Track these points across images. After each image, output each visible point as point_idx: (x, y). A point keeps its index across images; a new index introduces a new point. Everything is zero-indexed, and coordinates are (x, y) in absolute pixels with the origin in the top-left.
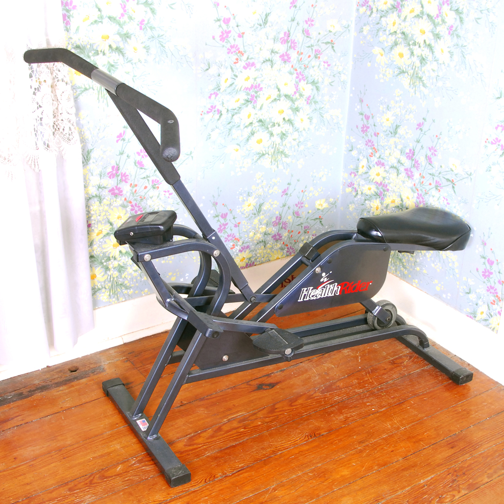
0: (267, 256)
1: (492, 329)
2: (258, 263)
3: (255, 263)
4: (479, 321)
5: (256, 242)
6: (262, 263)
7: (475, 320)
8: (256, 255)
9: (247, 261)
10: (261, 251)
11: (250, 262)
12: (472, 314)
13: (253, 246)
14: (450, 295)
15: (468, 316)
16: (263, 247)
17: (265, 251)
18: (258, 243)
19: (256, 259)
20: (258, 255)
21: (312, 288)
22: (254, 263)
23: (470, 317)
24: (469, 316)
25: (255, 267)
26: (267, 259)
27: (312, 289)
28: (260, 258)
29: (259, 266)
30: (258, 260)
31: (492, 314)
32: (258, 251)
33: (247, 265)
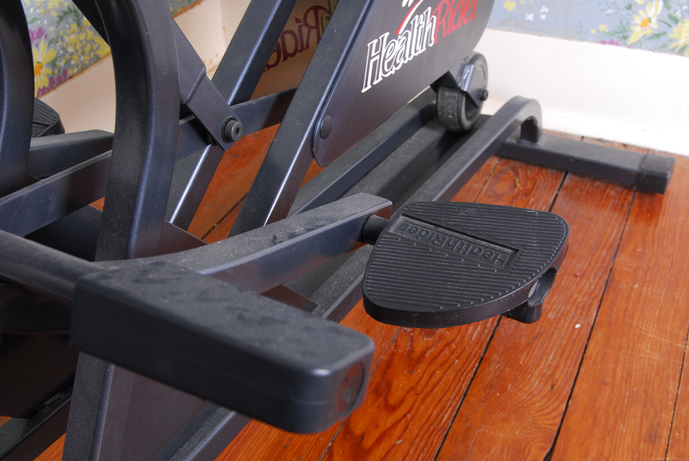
0: (88, 48)
1: (677, 50)
2: (75, 71)
3: (70, 73)
4: (638, 45)
5: (55, 14)
6: (83, 68)
7: (625, 45)
8: (65, 49)
9: (50, 71)
10: (72, 37)
11: (56, 71)
12: (615, 33)
13: (52, 29)
14: (547, 10)
15: (603, 42)
16: (74, 26)
17: (82, 37)
18: (61, 18)
19: (68, 62)
20: (71, 49)
21: (387, 34)
22: (65, 72)
23: (611, 43)
24: (608, 40)
25: (73, 81)
26: (92, 55)
27: (388, 40)
28: (75, 56)
29: (81, 77)
30: (73, 62)
31: (678, 14)
32: (67, 38)
33: (51, 80)
